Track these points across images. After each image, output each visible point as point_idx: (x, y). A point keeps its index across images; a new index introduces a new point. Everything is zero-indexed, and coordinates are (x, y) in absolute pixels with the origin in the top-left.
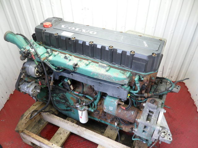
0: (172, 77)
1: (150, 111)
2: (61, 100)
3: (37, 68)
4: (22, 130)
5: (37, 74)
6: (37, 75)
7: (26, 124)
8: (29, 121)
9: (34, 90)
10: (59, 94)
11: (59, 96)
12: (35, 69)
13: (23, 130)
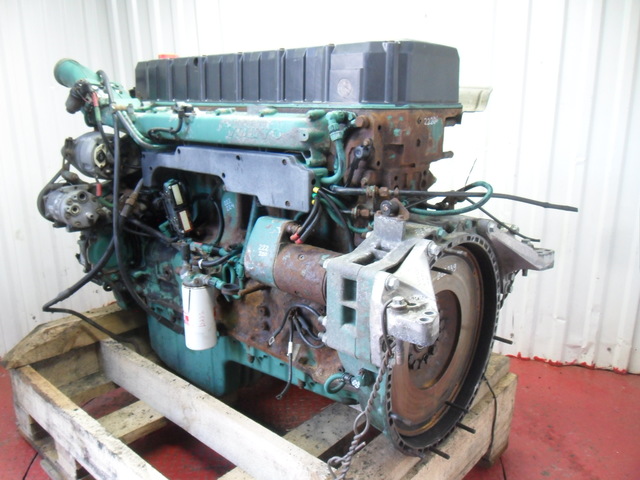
0: (609, 349)
1: (379, 248)
2: (163, 293)
3: (101, 145)
4: (18, 362)
5: (100, 161)
6: (99, 165)
7: (37, 347)
8: (49, 342)
9: (77, 204)
10: (158, 263)
11: (159, 273)
12: (98, 145)
13: (23, 362)
